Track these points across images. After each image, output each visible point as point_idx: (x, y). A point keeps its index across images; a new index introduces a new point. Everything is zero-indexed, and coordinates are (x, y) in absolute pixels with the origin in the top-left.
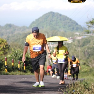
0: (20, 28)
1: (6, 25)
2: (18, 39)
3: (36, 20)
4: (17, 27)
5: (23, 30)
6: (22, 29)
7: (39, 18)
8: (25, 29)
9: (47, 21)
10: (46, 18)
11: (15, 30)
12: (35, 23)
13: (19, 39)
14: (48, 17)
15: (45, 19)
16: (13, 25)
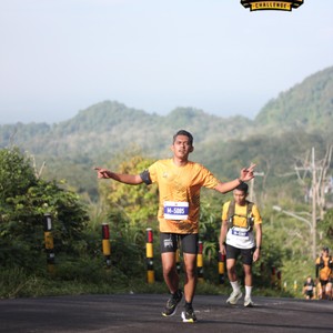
0: (223, 124)
1: (174, 112)
2: (215, 162)
3: (281, 95)
4: (214, 118)
5: (234, 132)
6: (230, 127)
7: (292, 90)
8: (240, 127)
9: (319, 98)
10: (319, 89)
11: (207, 129)
12: (278, 108)
13: (220, 160)
14: (324, 86)
15: (313, 92)
16: (201, 111)
